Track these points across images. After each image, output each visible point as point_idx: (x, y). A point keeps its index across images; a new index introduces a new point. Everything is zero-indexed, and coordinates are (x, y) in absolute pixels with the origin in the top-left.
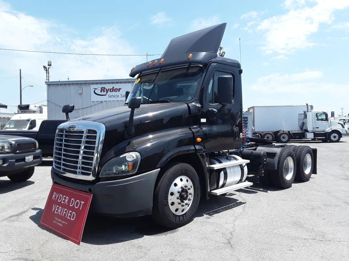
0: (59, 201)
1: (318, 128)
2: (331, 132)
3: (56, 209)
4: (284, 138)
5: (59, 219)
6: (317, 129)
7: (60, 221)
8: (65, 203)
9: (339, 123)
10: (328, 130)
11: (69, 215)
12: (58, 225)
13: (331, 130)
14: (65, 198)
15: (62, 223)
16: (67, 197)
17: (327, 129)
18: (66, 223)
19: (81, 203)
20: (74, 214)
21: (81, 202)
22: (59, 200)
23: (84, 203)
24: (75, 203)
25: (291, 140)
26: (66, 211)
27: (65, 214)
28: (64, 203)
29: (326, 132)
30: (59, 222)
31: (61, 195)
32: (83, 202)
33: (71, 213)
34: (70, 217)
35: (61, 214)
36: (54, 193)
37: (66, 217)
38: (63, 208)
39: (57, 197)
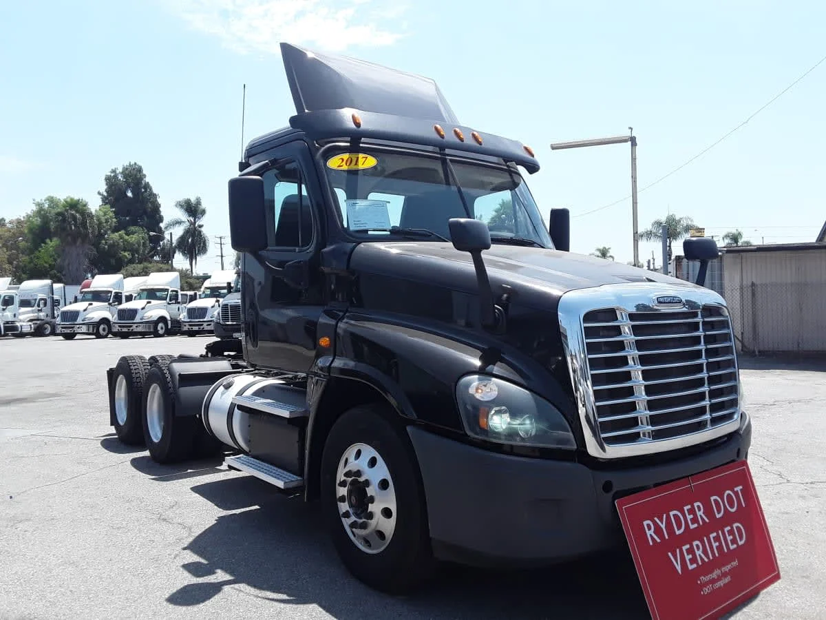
0: (678, 532)
3: (688, 557)
5: (711, 572)
7: (718, 576)
8: (701, 523)
11: (729, 538)
12: (720, 588)
14: (692, 511)
15: (724, 575)
16: (696, 504)
18: (735, 563)
19: (736, 493)
20: (737, 527)
21: (736, 489)
22: (679, 528)
23: (741, 487)
24: (726, 502)
26: (717, 539)
27: (720, 548)
28: (698, 523)
30: (719, 579)
31: (672, 513)
32: (738, 489)
33: (731, 532)
34: (734, 541)
35: (708, 558)
36: (645, 523)
37: (726, 550)
38: (705, 539)
39: (663, 526)
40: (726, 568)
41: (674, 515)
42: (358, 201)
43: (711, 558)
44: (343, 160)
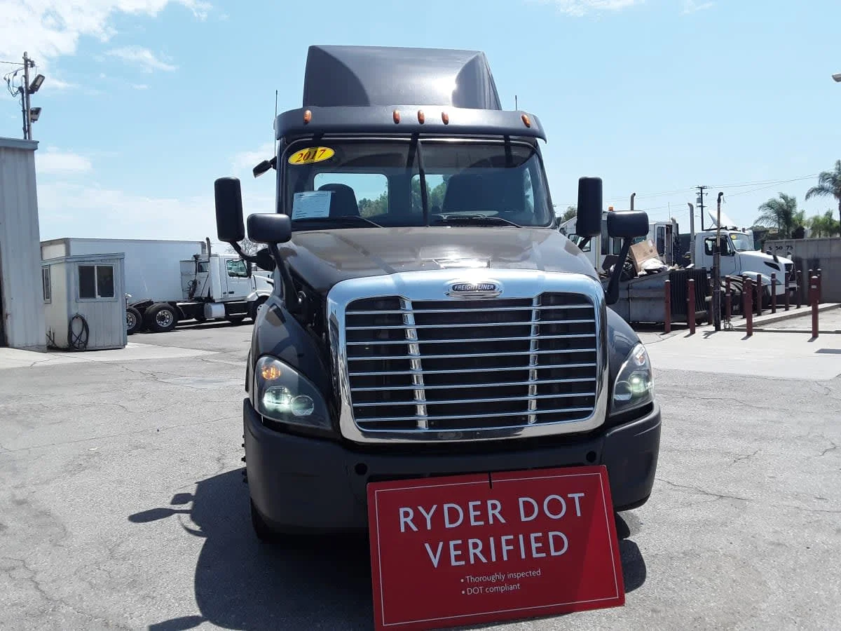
0: (449, 526)
1: (232, 293)
2: (257, 300)
3: (455, 553)
4: (163, 318)
5: (489, 575)
6: (230, 296)
7: (499, 580)
8: (491, 522)
9: (268, 282)
10: (252, 296)
11: (536, 545)
12: (496, 593)
13: (257, 297)
14: (481, 508)
15: (511, 581)
16: (490, 502)
17: (248, 295)
18: (534, 573)
20: (556, 537)
21: (570, 495)
22: (453, 522)
23: (581, 495)
24: (546, 506)
25: (179, 322)
26: (513, 542)
27: (514, 552)
28: (487, 521)
29: (249, 302)
30: (499, 583)
31: (447, 506)
32: (576, 496)
33: (542, 539)
34: (543, 550)
35: (489, 559)
36: (402, 510)
37: (523, 556)
38: (492, 539)
39: (428, 517)
40: (518, 576)
41: (449, 509)
42: (304, 193)
43: (494, 559)
44: (302, 154)
